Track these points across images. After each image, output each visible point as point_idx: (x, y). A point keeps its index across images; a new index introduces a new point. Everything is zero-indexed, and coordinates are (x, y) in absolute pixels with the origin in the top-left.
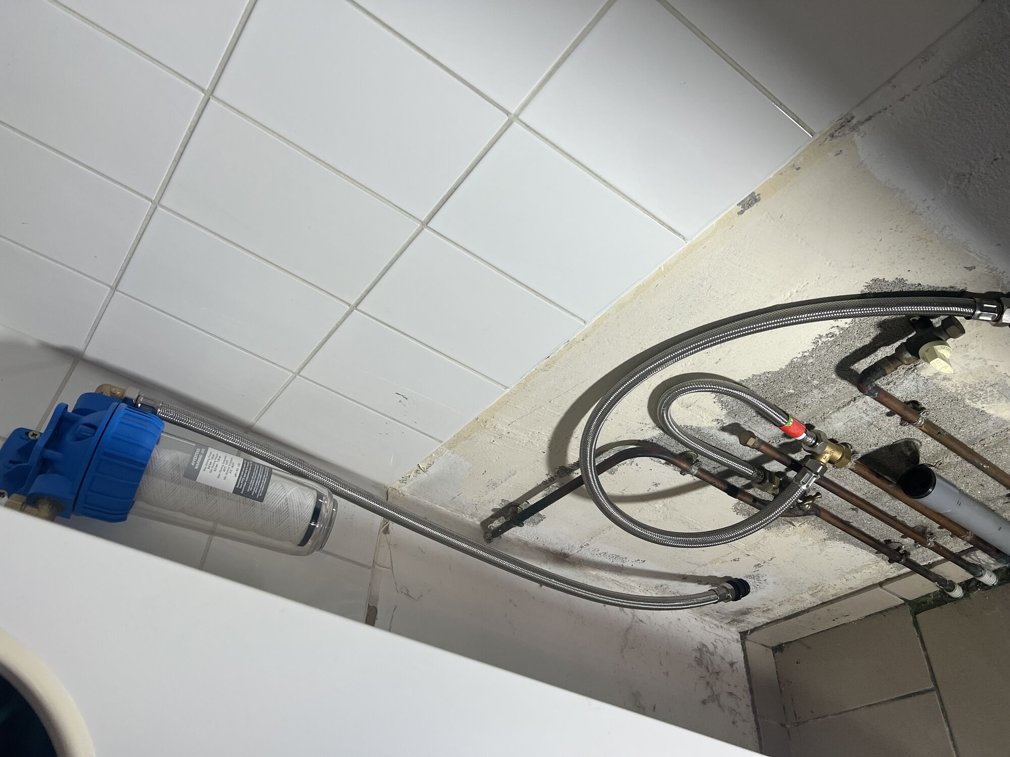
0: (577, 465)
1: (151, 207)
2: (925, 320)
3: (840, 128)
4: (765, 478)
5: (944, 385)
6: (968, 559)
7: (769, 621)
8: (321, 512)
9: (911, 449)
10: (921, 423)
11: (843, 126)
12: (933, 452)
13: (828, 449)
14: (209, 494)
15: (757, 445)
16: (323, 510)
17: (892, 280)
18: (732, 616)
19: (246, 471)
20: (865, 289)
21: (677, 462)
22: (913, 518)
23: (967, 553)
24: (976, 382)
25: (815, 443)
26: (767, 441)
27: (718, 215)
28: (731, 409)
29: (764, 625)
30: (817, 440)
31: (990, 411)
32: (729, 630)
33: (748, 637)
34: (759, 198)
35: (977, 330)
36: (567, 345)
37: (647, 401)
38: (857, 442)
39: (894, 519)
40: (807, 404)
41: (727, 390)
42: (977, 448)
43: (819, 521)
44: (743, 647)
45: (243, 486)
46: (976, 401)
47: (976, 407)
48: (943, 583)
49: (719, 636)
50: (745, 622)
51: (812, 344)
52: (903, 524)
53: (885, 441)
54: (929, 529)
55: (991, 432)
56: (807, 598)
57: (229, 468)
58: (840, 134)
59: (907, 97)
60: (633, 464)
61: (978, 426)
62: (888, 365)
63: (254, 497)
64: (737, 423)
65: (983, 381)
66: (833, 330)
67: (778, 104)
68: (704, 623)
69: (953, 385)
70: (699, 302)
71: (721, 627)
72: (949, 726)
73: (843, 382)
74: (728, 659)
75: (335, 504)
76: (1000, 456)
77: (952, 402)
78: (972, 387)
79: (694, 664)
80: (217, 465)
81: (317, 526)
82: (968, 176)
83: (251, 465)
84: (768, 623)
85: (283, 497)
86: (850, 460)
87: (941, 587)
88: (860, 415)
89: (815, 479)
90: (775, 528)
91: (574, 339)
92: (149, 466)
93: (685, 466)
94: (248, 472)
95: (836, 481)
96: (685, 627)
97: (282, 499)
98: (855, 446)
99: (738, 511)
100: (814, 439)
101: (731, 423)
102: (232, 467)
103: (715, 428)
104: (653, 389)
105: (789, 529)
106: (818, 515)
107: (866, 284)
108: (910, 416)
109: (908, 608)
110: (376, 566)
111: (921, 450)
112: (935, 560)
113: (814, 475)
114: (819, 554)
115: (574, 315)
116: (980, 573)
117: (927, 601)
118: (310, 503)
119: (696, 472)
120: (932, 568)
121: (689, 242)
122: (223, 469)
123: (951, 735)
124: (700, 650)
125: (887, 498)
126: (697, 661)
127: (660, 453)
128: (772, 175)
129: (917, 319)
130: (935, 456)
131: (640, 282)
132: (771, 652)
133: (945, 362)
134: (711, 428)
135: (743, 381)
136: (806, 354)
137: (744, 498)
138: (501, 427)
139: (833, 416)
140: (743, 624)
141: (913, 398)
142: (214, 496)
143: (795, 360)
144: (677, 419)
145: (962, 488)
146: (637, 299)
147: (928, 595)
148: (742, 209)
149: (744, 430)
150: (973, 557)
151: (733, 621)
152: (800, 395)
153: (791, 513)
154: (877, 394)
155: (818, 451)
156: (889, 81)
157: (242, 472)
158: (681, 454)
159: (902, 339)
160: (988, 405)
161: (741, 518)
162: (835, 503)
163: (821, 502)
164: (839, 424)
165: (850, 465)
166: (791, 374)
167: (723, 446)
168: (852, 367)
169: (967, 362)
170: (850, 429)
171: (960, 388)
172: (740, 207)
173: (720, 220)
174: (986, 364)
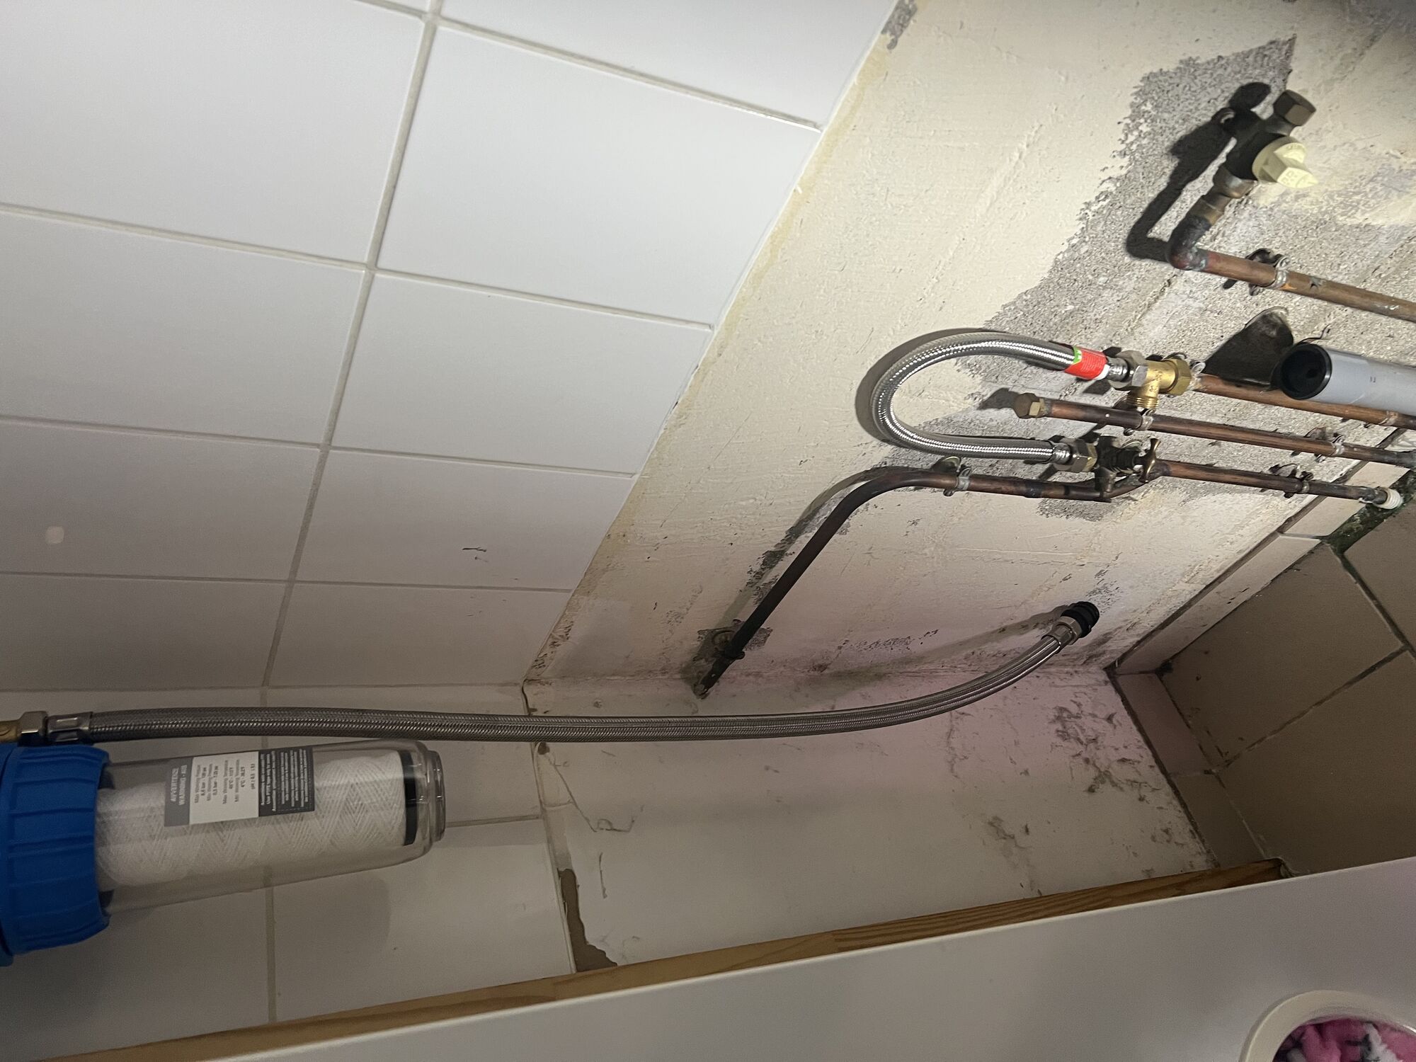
4: (1073, 452)
5: (1299, 207)
7: (1139, 639)
9: (1274, 326)
10: (1282, 279)
12: (1307, 316)
13: (1151, 374)
15: (1045, 410)
17: (1175, 66)
18: (1086, 654)
19: (268, 771)
20: (1136, 99)
21: (934, 480)
22: (1301, 422)
23: (1392, 439)
24: (1347, 183)
25: (1128, 373)
26: (1056, 397)
27: (857, 63)
28: (988, 371)
29: (1134, 646)
30: (1130, 366)
31: (1378, 222)
32: (1089, 672)
33: (1118, 671)
34: (914, 6)
35: (1331, 101)
36: (698, 372)
37: (853, 410)
38: (1192, 346)
39: (1275, 434)
40: (1099, 317)
42: (1373, 286)
43: (1168, 480)
44: (1115, 688)
45: (271, 798)
46: (1352, 214)
47: (1355, 223)
48: (1370, 496)
49: (1078, 686)
50: (1108, 653)
51: (1078, 222)
52: (1289, 437)
53: (1234, 327)
54: (1330, 428)
55: (1386, 253)
56: (1184, 588)
57: (238, 779)
60: (869, 509)
61: (1365, 250)
62: (1209, 210)
63: (298, 809)
64: (1002, 389)
65: (1357, 178)
66: (1104, 187)
68: (1051, 677)
69: (1312, 202)
70: (878, 222)
71: (1076, 672)
73: (1144, 264)
74: (1102, 713)
77: (1318, 230)
78: (1342, 194)
79: (1059, 741)
80: (216, 783)
83: (273, 756)
84: (1139, 642)
86: (1190, 377)
87: (1368, 502)
88: (1184, 303)
91: (704, 359)
93: (947, 482)
94: (271, 772)
95: (1177, 414)
98: (1189, 353)
99: (1047, 512)
100: (1124, 367)
101: (993, 391)
102: (243, 774)
103: (973, 408)
104: (857, 388)
105: (1129, 508)
106: (1167, 474)
107: (1136, 90)
108: (1262, 275)
109: (1329, 547)
110: (548, 809)
111: (1290, 320)
112: (1349, 467)
114: (1182, 524)
115: (688, 322)
117: (1353, 527)
119: (967, 484)
120: (1345, 481)
121: (826, 129)
122: (228, 786)
124: (1058, 718)
125: (1258, 409)
126: (1061, 736)
127: (903, 479)
130: (1313, 321)
131: (773, 227)
132: (1155, 677)
133: (1300, 171)
134: (967, 410)
136: (1074, 241)
137: (1052, 492)
138: (651, 534)
139: (1144, 322)
140: (1105, 657)
141: (1258, 247)
143: (1060, 257)
145: (1363, 352)
146: (779, 257)
147: (1351, 519)
148: (893, 37)
149: (1016, 395)
150: (1402, 442)
151: (1090, 658)
152: (1084, 309)
154: (1203, 262)
155: (1135, 382)
157: (263, 777)
158: (934, 466)
159: (1217, 158)
160: (1373, 213)
162: (1184, 446)
163: (1164, 453)
164: (1156, 330)
165: (1194, 382)
166: (1060, 281)
167: (994, 429)
168: (1151, 235)
169: (1325, 158)
170: (1176, 331)
171: (1325, 203)
172: (888, 34)
173: (863, 70)
174: (1355, 149)
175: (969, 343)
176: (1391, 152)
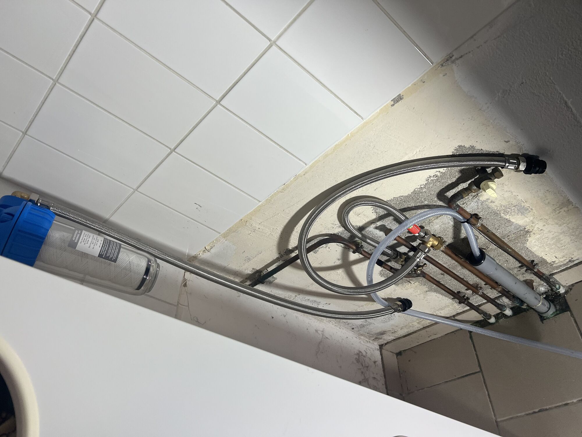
0: (296, 248)
1: (52, 84)
2: (483, 169)
3: (446, 61)
4: (397, 255)
5: (491, 205)
6: (498, 302)
7: (395, 338)
8: (150, 271)
10: (479, 225)
11: (448, 60)
12: (484, 242)
13: (431, 239)
14: (83, 257)
16: (151, 269)
17: (468, 147)
18: (375, 336)
19: (106, 244)
20: (455, 151)
21: (351, 246)
22: (472, 279)
23: (498, 298)
24: (507, 204)
25: (425, 236)
27: (381, 106)
28: (381, 216)
29: (392, 340)
30: (426, 234)
31: (513, 220)
32: (374, 344)
33: (384, 347)
34: (403, 97)
35: (509, 176)
36: (295, 177)
37: (337, 211)
38: (446, 236)
41: (380, 205)
42: (506, 240)
43: (424, 280)
44: (381, 353)
45: (104, 253)
46: (506, 215)
47: (506, 218)
48: (486, 315)
49: (368, 347)
50: (382, 339)
51: (425, 181)
52: (467, 282)
54: (480, 285)
55: (513, 232)
57: (96, 242)
58: (446, 65)
59: (480, 47)
60: (327, 248)
61: (507, 228)
62: (464, 193)
63: (111, 260)
64: (384, 225)
65: (510, 204)
66: (437, 174)
67: (416, 45)
69: (495, 205)
71: (369, 342)
72: (487, 390)
73: (440, 202)
74: (373, 359)
75: (158, 266)
76: (517, 245)
77: (495, 215)
78: (505, 207)
79: (355, 362)
80: (88, 240)
81: (148, 278)
82: (508, 91)
83: (109, 241)
84: (394, 340)
85: (128, 261)
86: (442, 246)
87: (484, 317)
89: (424, 255)
90: (401, 285)
91: (299, 174)
92: (46, 240)
93: (355, 248)
94: (107, 245)
95: (434, 258)
96: (350, 342)
97: (127, 261)
98: (445, 238)
99: (382, 275)
100: (424, 233)
101: (380, 224)
102: (98, 242)
103: (372, 227)
104: (341, 204)
105: (408, 285)
106: (424, 277)
107: (455, 148)
108: (474, 222)
110: (179, 305)
112: (482, 302)
113: (423, 253)
114: (423, 300)
115: (300, 160)
116: (504, 309)
118: (143, 264)
119: (361, 252)
120: (480, 307)
121: (365, 121)
122: (92, 243)
123: (489, 395)
124: (358, 354)
125: (459, 268)
126: (357, 360)
127: (342, 241)
128: (410, 85)
129: (480, 168)
131: (337, 143)
132: (395, 355)
133: (493, 191)
135: (388, 201)
136: (422, 186)
137: (386, 267)
138: (255, 225)
139: (434, 221)
140: (381, 340)
141: (476, 212)
142: (86, 259)
143: (416, 189)
144: (352, 222)
145: (498, 262)
146: (335, 152)
147: (478, 322)
148: (394, 103)
149: (387, 228)
150: (501, 300)
151: (376, 338)
152: (418, 209)
153: (410, 275)
154: (458, 209)
155: (426, 240)
156: (472, 37)
157: (104, 245)
159: (472, 179)
160: (512, 217)
161: (383, 279)
162: (433, 271)
163: (426, 270)
164: (437, 226)
165: (442, 248)
166: (414, 197)
167: (376, 238)
168: (446, 194)
169: (503, 193)
170: (443, 229)
171: (499, 207)
172: (393, 102)
173: (382, 109)
174: (512, 194)
175: (381, 204)
176: (523, 200)
